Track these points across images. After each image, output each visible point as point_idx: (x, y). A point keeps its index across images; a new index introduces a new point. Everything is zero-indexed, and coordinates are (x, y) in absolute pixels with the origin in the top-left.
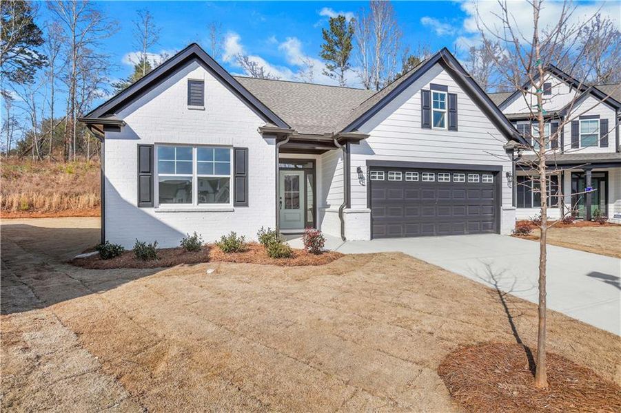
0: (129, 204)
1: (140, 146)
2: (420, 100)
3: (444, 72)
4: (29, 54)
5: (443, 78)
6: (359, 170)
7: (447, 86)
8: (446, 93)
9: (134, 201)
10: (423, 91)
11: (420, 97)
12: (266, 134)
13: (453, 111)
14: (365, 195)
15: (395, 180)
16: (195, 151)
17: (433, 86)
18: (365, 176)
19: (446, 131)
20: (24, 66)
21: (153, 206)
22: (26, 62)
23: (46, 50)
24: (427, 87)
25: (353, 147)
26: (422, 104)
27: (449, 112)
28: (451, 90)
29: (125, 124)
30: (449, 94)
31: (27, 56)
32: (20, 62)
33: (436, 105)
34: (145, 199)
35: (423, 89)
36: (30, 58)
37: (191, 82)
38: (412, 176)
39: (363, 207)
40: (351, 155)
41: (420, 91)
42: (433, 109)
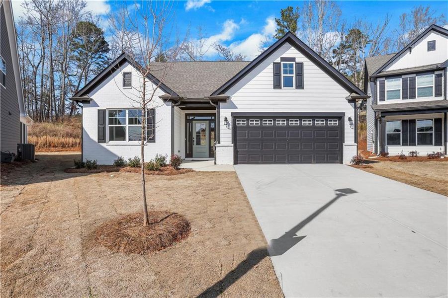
0: (94, 141)
1: (99, 110)
2: (273, 70)
3: (293, 48)
4: (103, 58)
5: (291, 52)
6: (226, 119)
7: (295, 58)
8: (294, 63)
9: (96, 139)
10: (274, 63)
11: (273, 68)
12: (165, 100)
13: (300, 75)
14: (230, 135)
15: (254, 125)
16: (127, 112)
17: (283, 59)
18: (230, 123)
19: (294, 89)
20: (100, 66)
21: (105, 142)
22: (101, 63)
23: (110, 55)
24: (278, 60)
25: (221, 104)
26: (274, 73)
27: (296, 75)
28: (298, 60)
29: (92, 99)
30: (296, 63)
31: (101, 60)
32: (98, 63)
33: (285, 72)
34: (102, 139)
35: (275, 62)
36: (103, 60)
37: (125, 74)
38: (268, 122)
39: (229, 143)
40: (221, 110)
41: (272, 64)
42: (282, 75)
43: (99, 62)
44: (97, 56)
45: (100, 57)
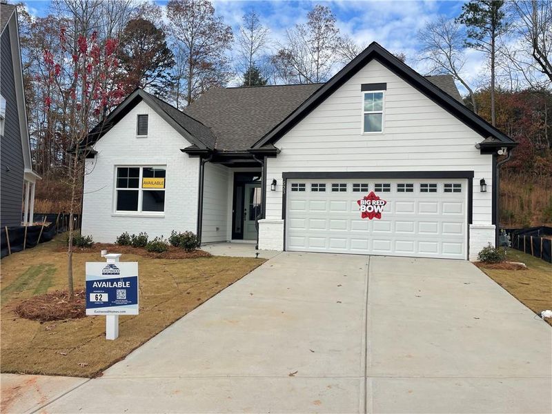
43: (158, 84)
44: (156, 74)
45: (159, 75)
